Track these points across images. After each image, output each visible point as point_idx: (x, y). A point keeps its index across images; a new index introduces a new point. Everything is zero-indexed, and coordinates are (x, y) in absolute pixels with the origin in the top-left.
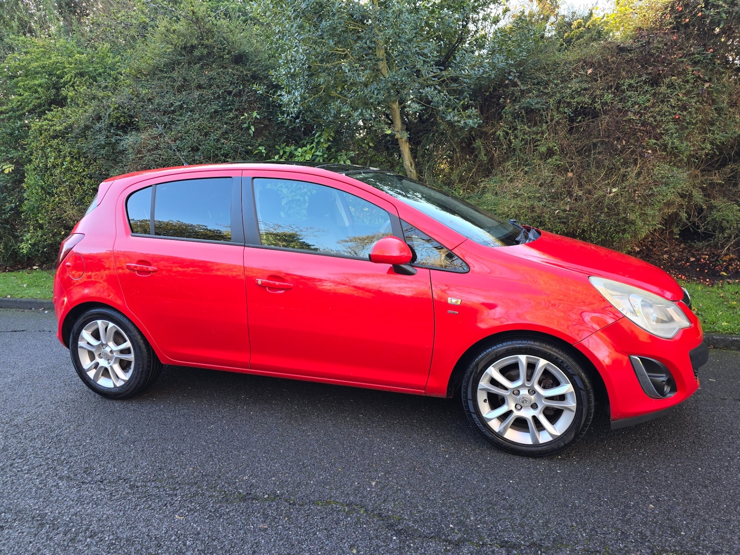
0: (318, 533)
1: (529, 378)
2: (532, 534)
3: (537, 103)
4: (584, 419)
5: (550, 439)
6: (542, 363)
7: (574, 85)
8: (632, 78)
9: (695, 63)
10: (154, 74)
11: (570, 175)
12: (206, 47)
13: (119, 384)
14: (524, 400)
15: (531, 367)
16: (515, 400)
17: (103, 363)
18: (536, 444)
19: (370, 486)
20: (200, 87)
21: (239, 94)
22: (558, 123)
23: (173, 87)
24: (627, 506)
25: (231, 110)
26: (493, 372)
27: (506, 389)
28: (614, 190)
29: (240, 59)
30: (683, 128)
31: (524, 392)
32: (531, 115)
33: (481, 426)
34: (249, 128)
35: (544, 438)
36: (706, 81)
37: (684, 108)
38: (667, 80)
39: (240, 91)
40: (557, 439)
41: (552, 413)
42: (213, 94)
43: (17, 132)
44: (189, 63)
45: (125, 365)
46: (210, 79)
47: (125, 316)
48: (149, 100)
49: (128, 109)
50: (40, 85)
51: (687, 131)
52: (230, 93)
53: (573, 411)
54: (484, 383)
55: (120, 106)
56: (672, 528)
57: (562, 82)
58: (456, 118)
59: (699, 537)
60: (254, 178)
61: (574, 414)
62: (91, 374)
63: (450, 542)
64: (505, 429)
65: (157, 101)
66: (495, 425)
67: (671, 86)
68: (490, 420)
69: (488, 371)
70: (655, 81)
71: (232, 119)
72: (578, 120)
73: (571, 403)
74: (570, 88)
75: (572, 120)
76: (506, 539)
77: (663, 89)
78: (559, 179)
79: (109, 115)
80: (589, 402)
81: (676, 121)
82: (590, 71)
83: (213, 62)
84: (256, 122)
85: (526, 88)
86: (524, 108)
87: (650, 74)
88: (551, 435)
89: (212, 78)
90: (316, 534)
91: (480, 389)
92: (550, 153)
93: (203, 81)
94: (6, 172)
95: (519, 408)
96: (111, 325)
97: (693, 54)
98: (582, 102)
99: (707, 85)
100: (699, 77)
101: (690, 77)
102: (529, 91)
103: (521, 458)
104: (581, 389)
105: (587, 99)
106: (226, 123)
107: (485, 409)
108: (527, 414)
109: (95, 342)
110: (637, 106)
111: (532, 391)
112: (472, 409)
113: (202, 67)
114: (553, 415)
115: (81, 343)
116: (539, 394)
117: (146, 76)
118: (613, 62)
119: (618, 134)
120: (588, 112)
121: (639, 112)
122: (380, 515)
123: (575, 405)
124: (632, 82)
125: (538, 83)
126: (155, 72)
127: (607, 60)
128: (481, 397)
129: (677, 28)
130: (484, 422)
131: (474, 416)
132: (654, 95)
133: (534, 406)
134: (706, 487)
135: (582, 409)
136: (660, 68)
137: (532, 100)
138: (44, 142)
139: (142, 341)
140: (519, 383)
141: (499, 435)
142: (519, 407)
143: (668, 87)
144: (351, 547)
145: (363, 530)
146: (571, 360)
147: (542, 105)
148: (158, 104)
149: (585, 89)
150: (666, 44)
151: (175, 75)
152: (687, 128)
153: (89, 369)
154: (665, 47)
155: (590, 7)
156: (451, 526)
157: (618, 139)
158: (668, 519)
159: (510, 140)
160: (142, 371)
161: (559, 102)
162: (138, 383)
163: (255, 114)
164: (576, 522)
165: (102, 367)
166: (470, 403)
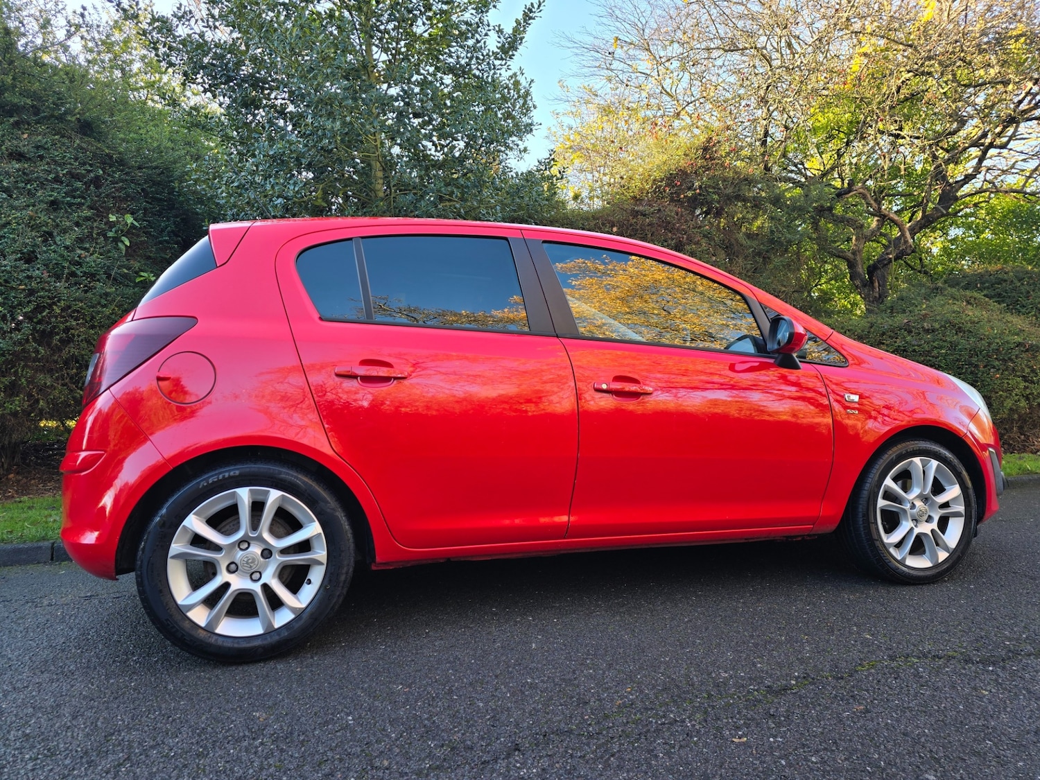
5: (948, 554)
6: (934, 465)
13: (282, 620)
14: (921, 514)
16: (911, 515)
17: (238, 583)
18: (935, 565)
20: (18, 156)
21: (97, 182)
25: (80, 204)
26: (889, 480)
27: (901, 503)
29: (87, 128)
31: (920, 504)
34: (116, 240)
35: (943, 555)
39: (97, 177)
40: (954, 553)
42: (46, 172)
60: (547, 242)
61: (964, 518)
68: (892, 545)
69: (886, 482)
71: (87, 219)
83: (37, 122)
84: (130, 232)
89: (40, 146)
91: (879, 508)
93: (24, 147)
95: (915, 524)
96: (276, 493)
106: (77, 224)
108: (926, 529)
111: (925, 499)
112: (875, 536)
113: (17, 125)
115: (176, 545)
116: (933, 503)
123: (963, 508)
130: (885, 547)
133: (931, 519)
135: (971, 511)
140: (914, 494)
141: (902, 563)
142: (917, 522)
156: (1007, 643)
163: (129, 219)
165: (236, 593)
166: (873, 526)
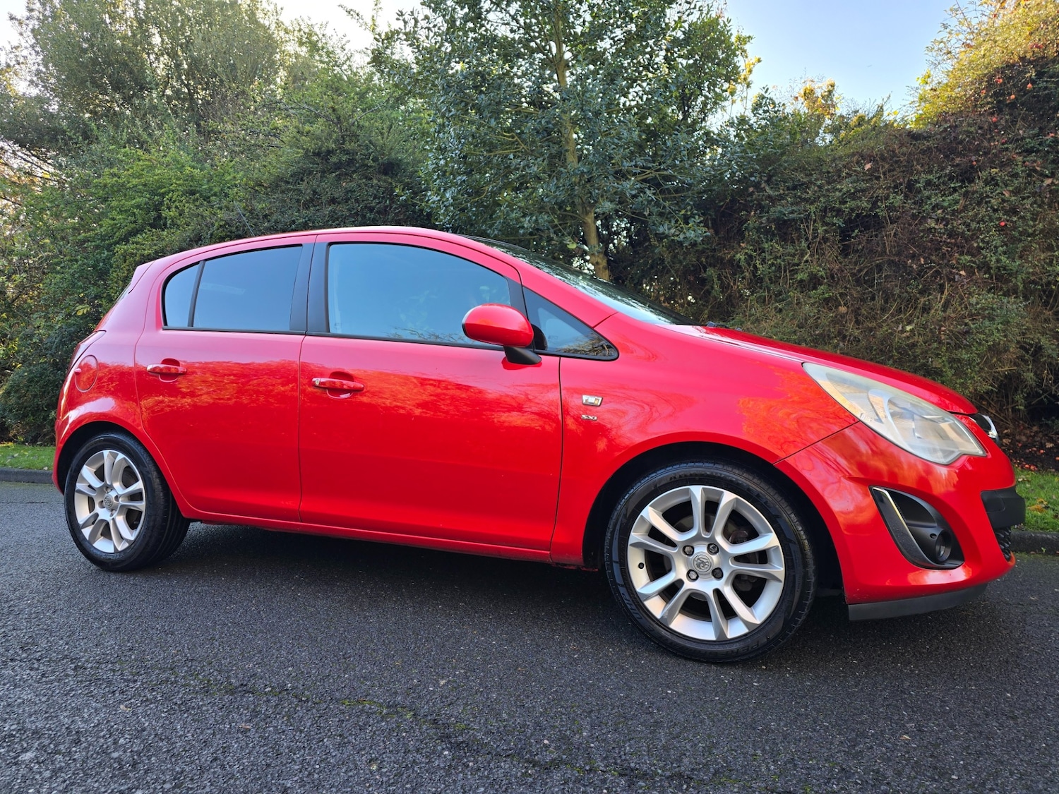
0: (325, 740)
1: (708, 525)
2: (679, 760)
3: (792, 212)
4: (797, 595)
5: (745, 630)
6: (728, 497)
7: (847, 185)
8: (930, 172)
9: (1029, 152)
10: (277, 186)
11: (843, 309)
12: (347, 152)
13: (122, 547)
14: (701, 563)
15: (711, 507)
16: (687, 563)
17: (104, 514)
18: (722, 640)
19: (436, 684)
20: (333, 201)
22: (825, 240)
23: (298, 201)
24: (863, 735)
26: (652, 515)
27: (672, 544)
28: (908, 328)
29: (391, 168)
30: (1014, 240)
31: (701, 549)
32: (785, 229)
33: (634, 607)
35: (735, 630)
36: (1047, 177)
37: (1013, 211)
38: (984, 174)
40: (755, 631)
41: (747, 588)
42: (349, 210)
43: (101, 264)
44: (323, 172)
45: (132, 518)
46: (347, 192)
47: (140, 443)
48: (265, 216)
49: (237, 227)
50: (138, 206)
51: (1021, 245)
52: (371, 210)
53: (780, 581)
54: (637, 535)
55: (227, 223)
56: (935, 768)
57: (829, 183)
58: (673, 231)
59: (983, 784)
60: (331, 244)
61: (782, 585)
62: (86, 532)
63: (535, 764)
64: (671, 615)
65: (274, 217)
66: (656, 607)
67: (991, 181)
68: (648, 597)
69: (643, 513)
70: (967, 175)
72: (854, 235)
73: (777, 568)
74: (840, 190)
75: (845, 234)
76: (632, 765)
77: (978, 186)
78: (827, 317)
79: (212, 234)
80: (805, 565)
81: (1001, 230)
82: (868, 166)
83: (354, 172)
85: (776, 193)
86: (774, 220)
87: (958, 165)
88: (747, 623)
89: (350, 191)
90: (322, 741)
91: (632, 545)
92: (815, 281)
93: (338, 193)
94: (80, 314)
95: (694, 577)
96: (121, 456)
97: (1023, 138)
98: (858, 207)
99: (1048, 181)
100: (1035, 171)
101: (1019, 169)
102: (781, 197)
103: (697, 665)
104: (791, 541)
105: (864, 204)
107: (640, 579)
108: (706, 586)
109: (97, 483)
110: (940, 211)
111: (714, 548)
112: (619, 580)
113: (339, 178)
114: (750, 590)
115: (79, 486)
116: (724, 551)
117: (266, 188)
118: (904, 154)
119: (913, 250)
120: (869, 222)
121: (943, 219)
122: (435, 722)
123: (782, 569)
124: (931, 177)
125: (795, 188)
126: (278, 184)
127: (893, 151)
128: (635, 559)
129: (999, 108)
130: (638, 600)
131: (622, 590)
132: (966, 195)
133: (717, 574)
134: (1014, 718)
135: (794, 576)
136: (974, 158)
137: (785, 209)
138: (128, 270)
139: (158, 480)
140: (692, 534)
141: (663, 624)
142: (693, 575)
143: (987, 183)
144: (371, 761)
145: (399, 740)
146: (772, 492)
147: (800, 214)
148: (276, 222)
149: (863, 191)
150: (980, 128)
151: (302, 186)
152: (1020, 241)
153: (85, 525)
154: (979, 131)
155: (879, 102)
156: (546, 742)
157: (913, 256)
158: (932, 756)
159: (755, 266)
160: (153, 527)
161: (825, 210)
162: (147, 544)
164: (764, 750)
165: (103, 521)
166: (616, 567)
